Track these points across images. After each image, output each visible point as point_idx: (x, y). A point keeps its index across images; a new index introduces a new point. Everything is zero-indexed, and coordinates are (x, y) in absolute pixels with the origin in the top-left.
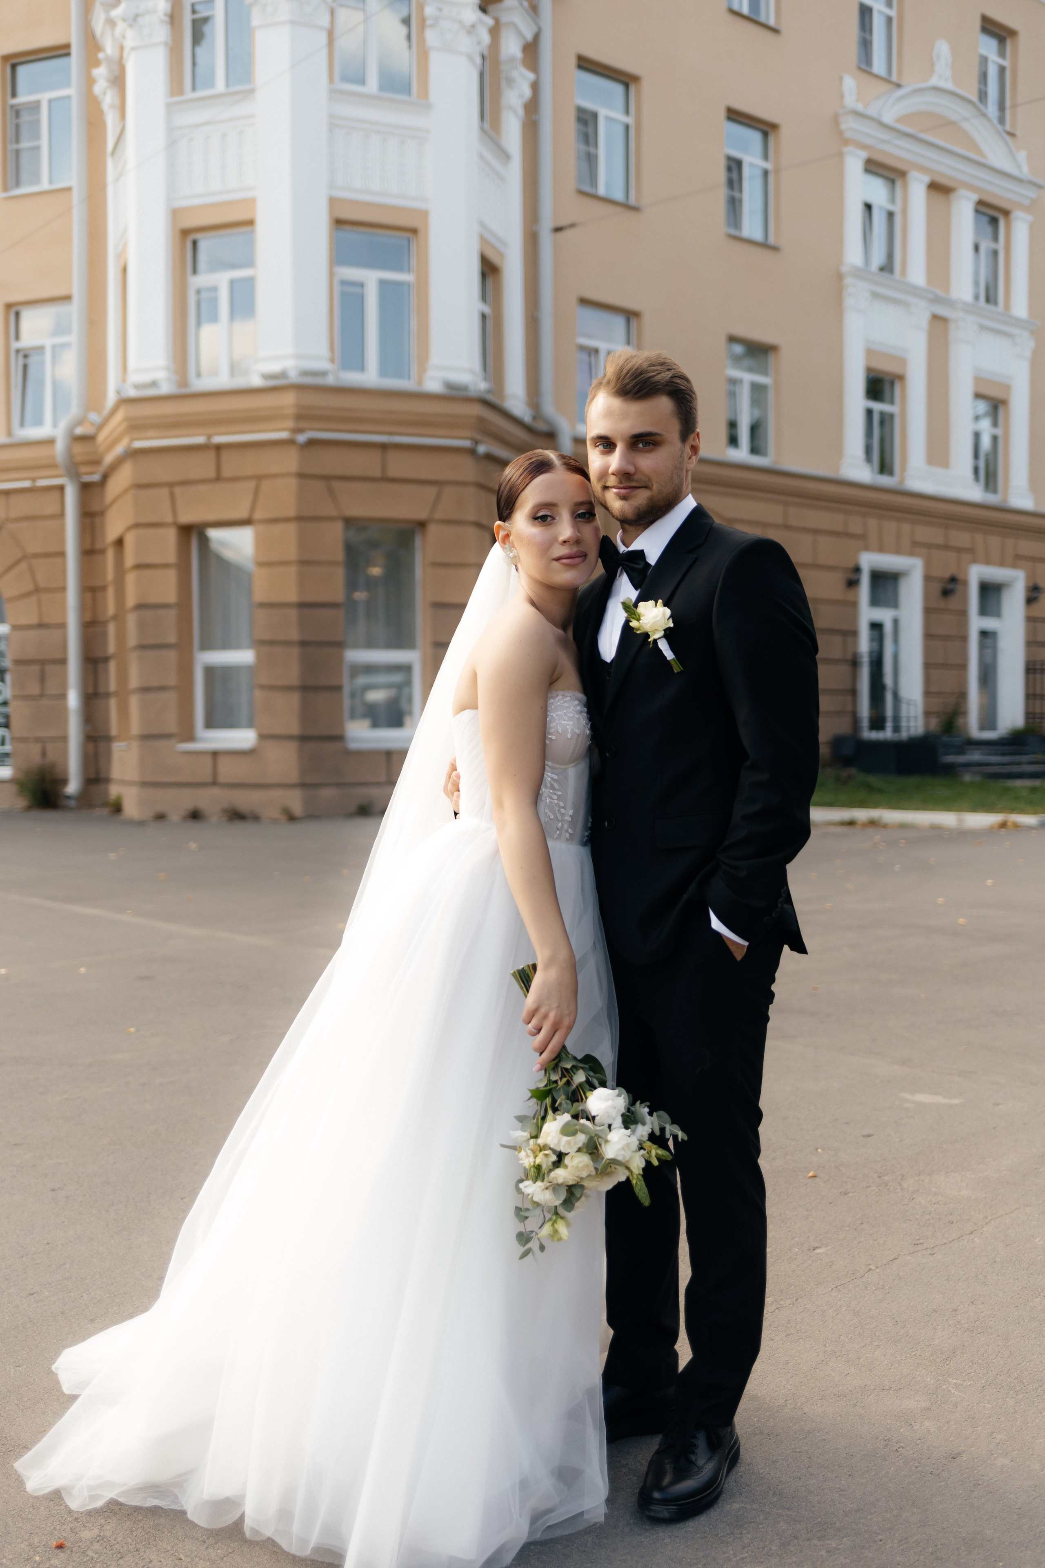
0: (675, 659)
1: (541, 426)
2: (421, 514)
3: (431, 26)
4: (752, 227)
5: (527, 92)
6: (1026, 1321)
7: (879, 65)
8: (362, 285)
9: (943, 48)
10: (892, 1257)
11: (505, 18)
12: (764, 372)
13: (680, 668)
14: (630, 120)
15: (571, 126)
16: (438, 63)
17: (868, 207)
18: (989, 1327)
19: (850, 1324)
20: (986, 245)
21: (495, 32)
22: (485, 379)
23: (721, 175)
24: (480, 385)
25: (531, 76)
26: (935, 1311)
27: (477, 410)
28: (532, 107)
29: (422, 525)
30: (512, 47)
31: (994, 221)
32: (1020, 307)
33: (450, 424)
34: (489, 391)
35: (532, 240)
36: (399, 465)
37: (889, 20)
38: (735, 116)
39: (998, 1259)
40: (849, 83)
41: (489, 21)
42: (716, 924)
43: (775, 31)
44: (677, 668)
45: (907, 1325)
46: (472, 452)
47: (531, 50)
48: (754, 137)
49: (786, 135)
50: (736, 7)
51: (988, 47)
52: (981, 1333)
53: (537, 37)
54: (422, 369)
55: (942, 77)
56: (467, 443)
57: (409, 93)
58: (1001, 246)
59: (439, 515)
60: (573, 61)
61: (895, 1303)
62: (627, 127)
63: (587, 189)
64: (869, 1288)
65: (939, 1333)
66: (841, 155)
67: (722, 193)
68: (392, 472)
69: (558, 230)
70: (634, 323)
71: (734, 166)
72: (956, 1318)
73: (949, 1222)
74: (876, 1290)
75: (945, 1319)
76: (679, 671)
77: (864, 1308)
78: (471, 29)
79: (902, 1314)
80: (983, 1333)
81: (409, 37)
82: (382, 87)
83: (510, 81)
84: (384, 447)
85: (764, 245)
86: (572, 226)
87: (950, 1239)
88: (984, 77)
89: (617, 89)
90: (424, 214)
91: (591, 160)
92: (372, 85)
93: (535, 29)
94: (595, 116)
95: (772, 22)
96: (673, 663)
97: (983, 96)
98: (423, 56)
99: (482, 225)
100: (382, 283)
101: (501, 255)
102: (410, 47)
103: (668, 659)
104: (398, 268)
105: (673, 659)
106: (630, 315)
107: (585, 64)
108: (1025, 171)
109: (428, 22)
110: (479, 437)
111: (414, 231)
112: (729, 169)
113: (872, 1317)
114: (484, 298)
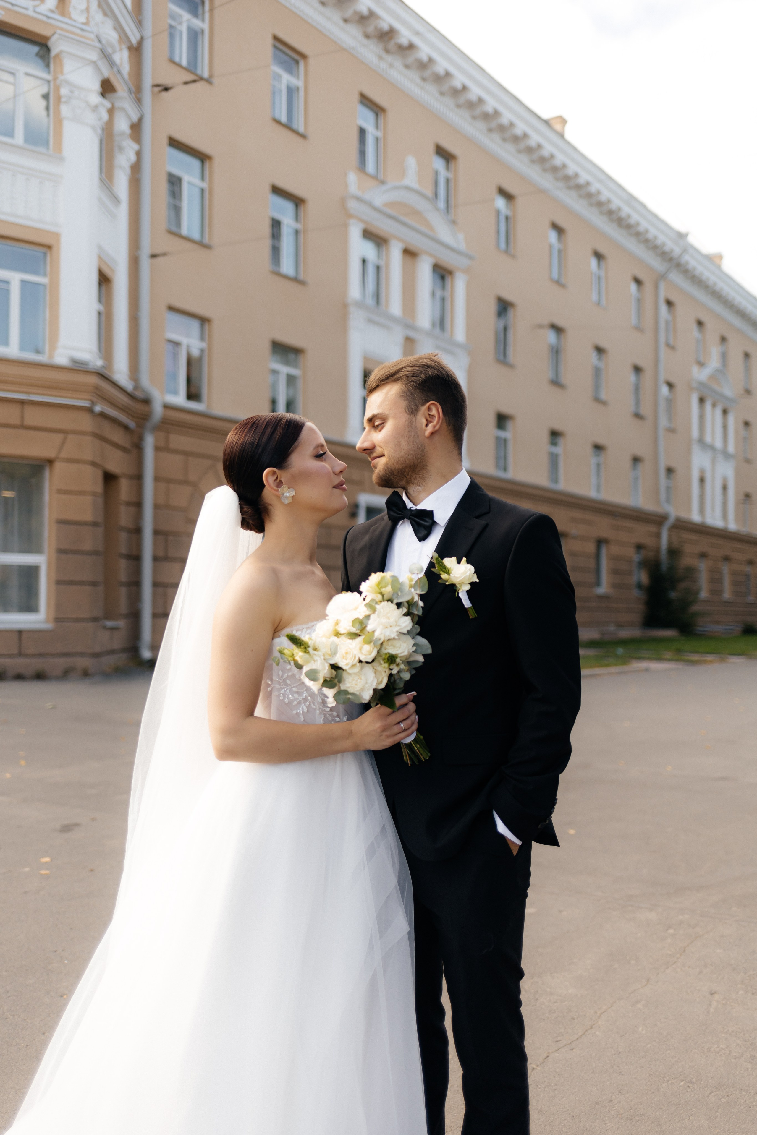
0: (472, 607)
1: (139, 394)
2: (51, 454)
3: (65, 102)
4: (287, 267)
5: (133, 158)
6: (666, 1105)
7: (370, 167)
8: (7, 282)
9: (411, 162)
10: (545, 1056)
11: (118, 104)
12: (295, 366)
13: (475, 616)
14: (205, 185)
15: (163, 186)
16: (69, 129)
17: (364, 261)
18: (642, 1114)
19: (540, 1123)
20: (439, 293)
21: (111, 112)
22: (101, 358)
23: (266, 229)
24: (98, 363)
25: (136, 147)
26: (597, 1103)
27: (94, 380)
28: (136, 168)
29: (50, 462)
30: (122, 125)
31: (443, 278)
32: (460, 335)
33: (74, 389)
34: (104, 367)
35: (134, 262)
36: (33, 417)
37: (377, 139)
38: (276, 190)
39: (621, 1050)
40: (352, 178)
41: (108, 105)
42: (501, 828)
43: (303, 136)
44: (472, 615)
45: (582, 1119)
46: (90, 410)
47: (136, 128)
48: (289, 206)
49: (311, 207)
50: (277, 116)
51: (439, 164)
52: (639, 1121)
53: (140, 120)
54: (53, 347)
55: (411, 179)
56: (86, 404)
57: (48, 147)
58: (447, 294)
59: (63, 455)
60: (165, 141)
61: (565, 1099)
62: (202, 190)
63: (174, 229)
64: (540, 1087)
65: (608, 1124)
66: (346, 226)
67: (267, 243)
68: (28, 422)
69: (153, 256)
70: (207, 326)
71: (276, 224)
72: (615, 1109)
73: (572, 1019)
74: (545, 1088)
75: (607, 1110)
76: (474, 617)
77: (543, 1106)
78: (95, 108)
79: (574, 1109)
80: (640, 1121)
81: (47, 108)
82: (27, 140)
83: (121, 149)
84: (22, 403)
85: (295, 280)
86: (164, 254)
87: (579, 1034)
88: (436, 184)
89: (196, 163)
90: (57, 236)
91: (176, 210)
92: (19, 138)
93: (139, 115)
94: (179, 180)
95: (301, 129)
96: (470, 610)
97: (436, 195)
98: (59, 122)
99: (100, 248)
100: (23, 282)
101: (112, 270)
102: (48, 115)
103: (466, 606)
104: (35, 272)
105: (471, 607)
106: (204, 321)
107: (174, 143)
108: (462, 246)
109: (63, 100)
110: (95, 399)
111: (49, 247)
112: (273, 226)
113: (553, 1114)
114: (100, 300)
